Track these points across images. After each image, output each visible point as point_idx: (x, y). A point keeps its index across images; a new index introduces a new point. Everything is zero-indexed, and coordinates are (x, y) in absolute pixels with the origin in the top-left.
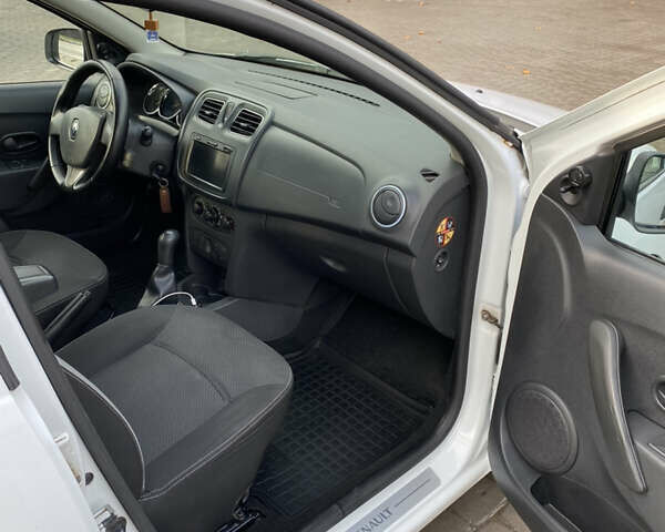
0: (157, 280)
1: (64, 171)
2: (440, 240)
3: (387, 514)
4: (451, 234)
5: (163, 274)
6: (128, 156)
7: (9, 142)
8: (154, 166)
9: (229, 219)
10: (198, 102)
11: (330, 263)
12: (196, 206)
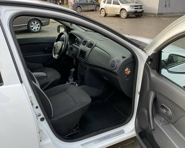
0: (69, 79)
1: (55, 55)
2: (126, 73)
3: (109, 137)
4: (129, 72)
5: (71, 78)
6: (67, 52)
7: (46, 48)
8: (73, 55)
9: (86, 67)
10: (83, 41)
11: (105, 78)
12: (80, 64)
